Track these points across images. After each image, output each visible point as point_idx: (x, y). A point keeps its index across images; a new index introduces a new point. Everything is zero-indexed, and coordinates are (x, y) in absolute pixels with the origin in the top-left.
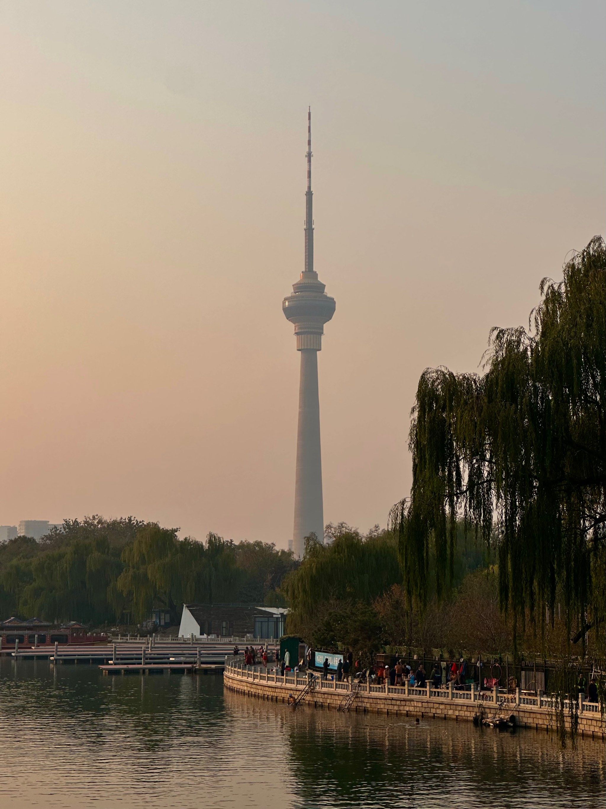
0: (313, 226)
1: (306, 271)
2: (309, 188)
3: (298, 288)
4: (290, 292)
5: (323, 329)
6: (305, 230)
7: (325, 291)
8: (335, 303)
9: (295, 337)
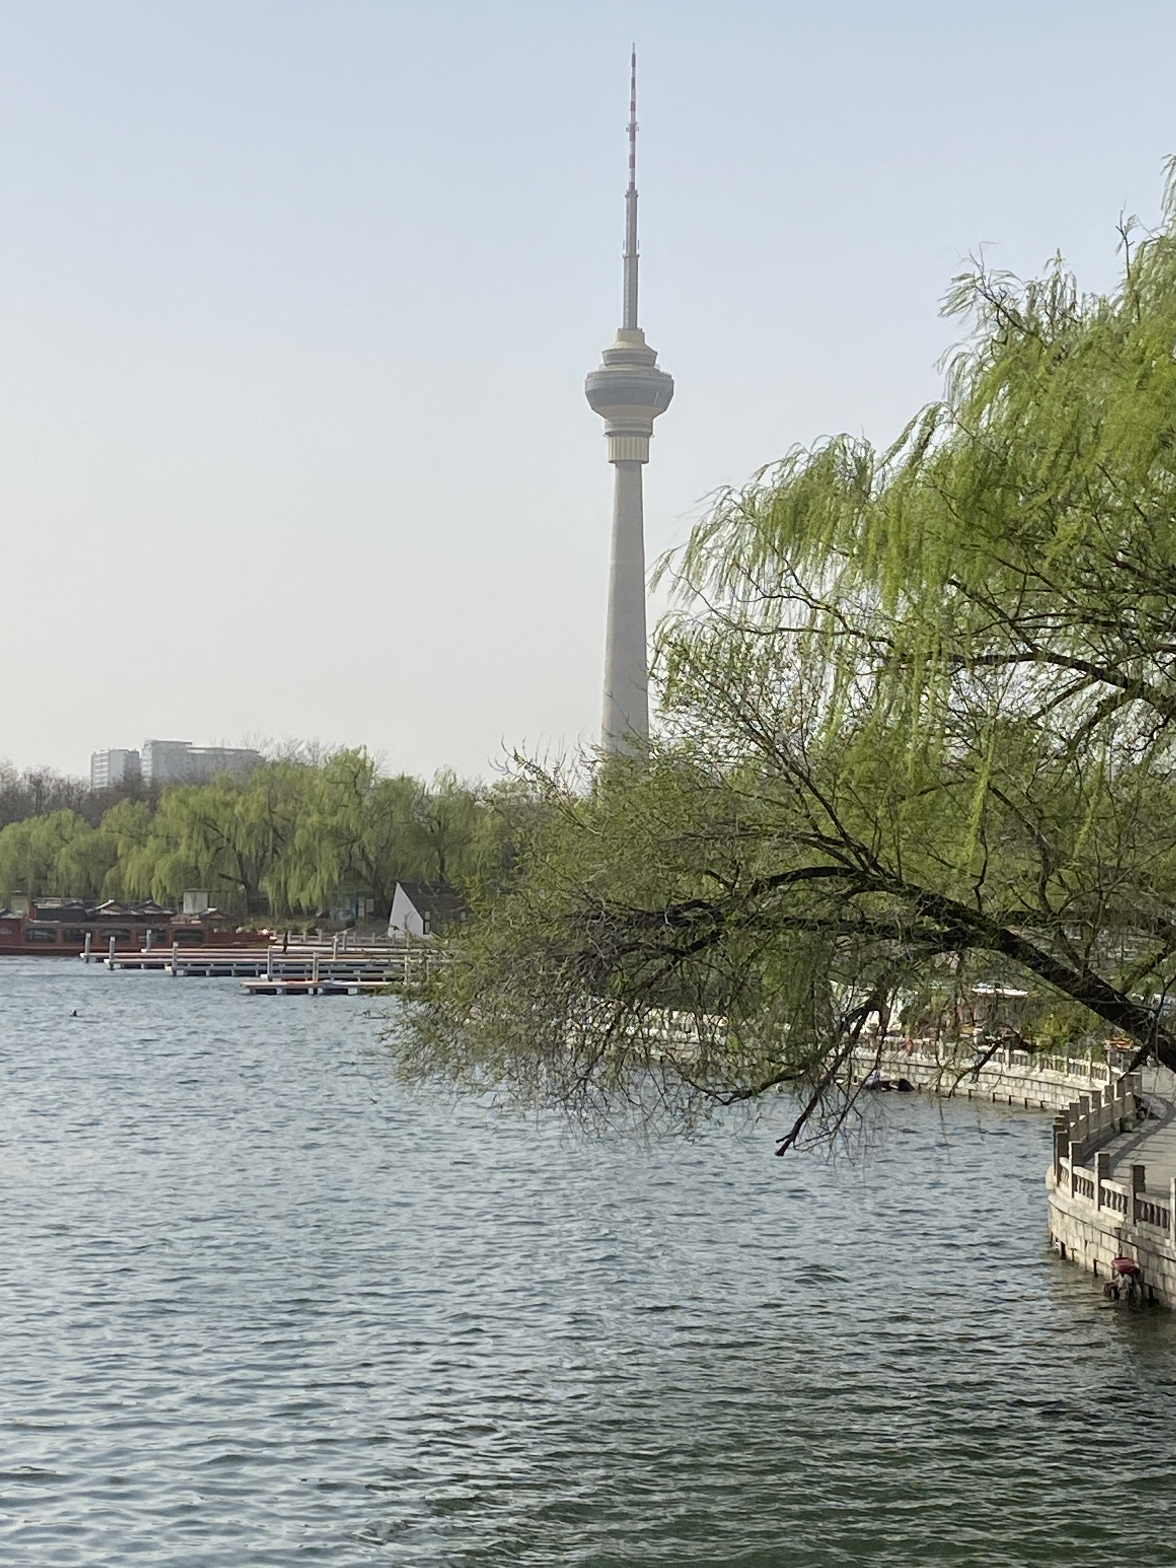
0: (638, 252)
1: (624, 329)
2: (632, 184)
3: (613, 356)
4: (598, 364)
5: (651, 428)
6: (625, 258)
7: (657, 362)
8: (673, 382)
9: (606, 442)
